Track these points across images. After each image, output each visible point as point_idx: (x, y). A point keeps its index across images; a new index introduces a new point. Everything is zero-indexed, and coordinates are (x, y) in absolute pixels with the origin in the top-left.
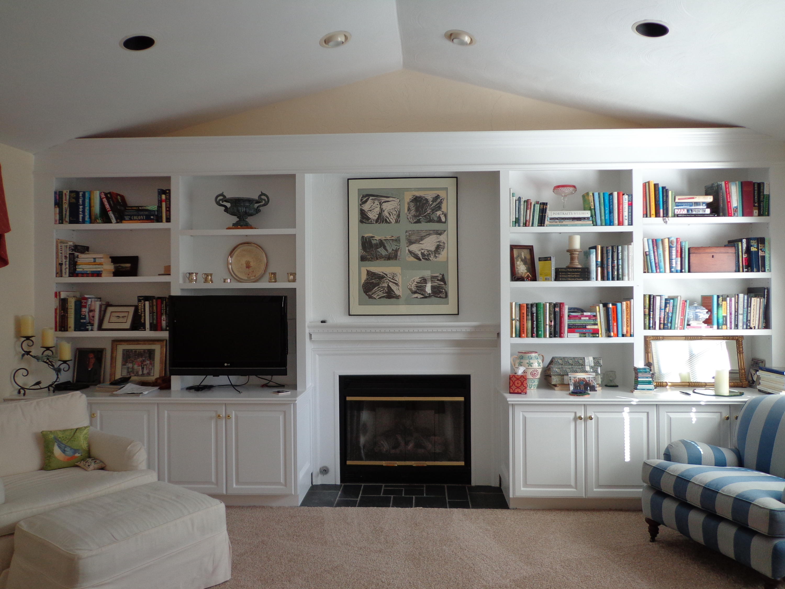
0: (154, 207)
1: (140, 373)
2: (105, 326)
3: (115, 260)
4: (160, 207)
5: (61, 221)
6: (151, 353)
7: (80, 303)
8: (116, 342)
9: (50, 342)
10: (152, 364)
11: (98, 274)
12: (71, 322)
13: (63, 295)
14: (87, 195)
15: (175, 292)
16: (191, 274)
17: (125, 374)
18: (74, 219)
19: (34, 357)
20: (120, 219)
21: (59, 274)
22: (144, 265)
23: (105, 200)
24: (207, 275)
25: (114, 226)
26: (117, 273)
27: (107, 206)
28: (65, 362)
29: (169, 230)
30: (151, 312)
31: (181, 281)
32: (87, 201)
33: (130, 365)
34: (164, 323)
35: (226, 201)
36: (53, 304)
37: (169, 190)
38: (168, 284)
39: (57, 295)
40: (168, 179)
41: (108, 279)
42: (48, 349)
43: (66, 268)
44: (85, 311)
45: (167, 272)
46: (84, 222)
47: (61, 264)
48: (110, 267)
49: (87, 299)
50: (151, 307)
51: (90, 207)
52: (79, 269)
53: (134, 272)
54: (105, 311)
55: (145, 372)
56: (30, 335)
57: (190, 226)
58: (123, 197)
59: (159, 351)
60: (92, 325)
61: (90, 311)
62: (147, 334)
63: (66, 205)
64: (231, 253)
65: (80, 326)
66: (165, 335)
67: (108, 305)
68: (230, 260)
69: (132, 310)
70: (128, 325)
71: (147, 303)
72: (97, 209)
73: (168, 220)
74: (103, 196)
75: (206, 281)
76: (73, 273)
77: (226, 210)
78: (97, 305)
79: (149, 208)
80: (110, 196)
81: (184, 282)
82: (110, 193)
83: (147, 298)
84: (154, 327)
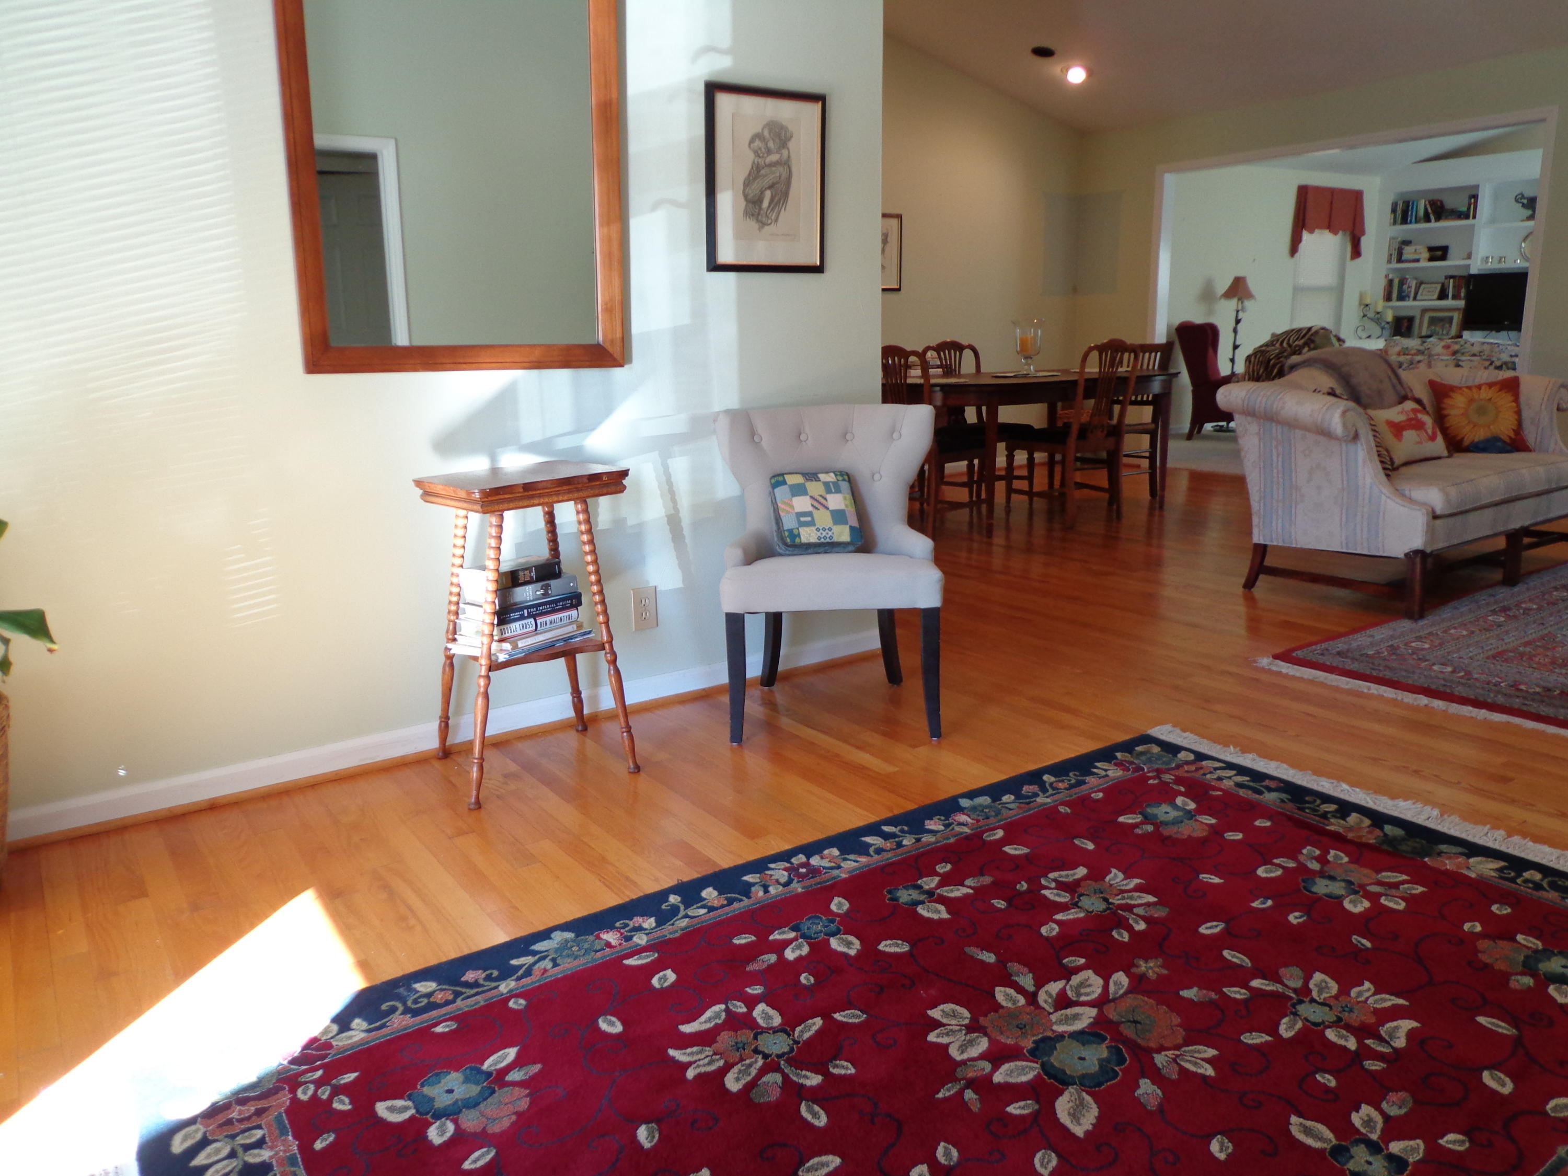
0: (1464, 209)
1: (1441, 332)
2: (1419, 297)
3: (1431, 249)
4: (1469, 208)
5: (1395, 223)
6: (1451, 320)
7: (1402, 282)
8: (1424, 311)
9: (1380, 309)
10: (1450, 326)
11: (1418, 261)
12: (1395, 295)
13: (1391, 277)
14: (1415, 203)
15: (1474, 271)
16: (1487, 258)
17: (1429, 333)
18: (1404, 221)
19: (1369, 318)
20: (1438, 219)
21: (1389, 261)
22: (1451, 252)
23: (1428, 207)
24: (1501, 258)
25: (1433, 224)
26: (1431, 259)
27: (1430, 210)
28: (1388, 323)
29: (1473, 226)
30: (1454, 287)
31: (1479, 263)
32: (1415, 207)
33: (1433, 328)
34: (1462, 295)
35: (1525, 198)
36: (1383, 283)
37: (1478, 196)
38: (1468, 266)
39: (1386, 276)
40: (1477, 187)
41: (1424, 264)
42: (1378, 313)
43: (1394, 257)
44: (1405, 287)
45: (1469, 256)
46: (1411, 222)
47: (1391, 255)
48: (1426, 255)
49: (1407, 279)
50: (1454, 282)
51: (1416, 212)
52: (1404, 257)
53: (1443, 257)
54: (1420, 287)
55: (1444, 332)
56: (1368, 302)
57: (1492, 220)
58: (1441, 202)
59: (1457, 317)
60: (1409, 297)
61: (1409, 287)
62: (1449, 303)
63: (1399, 212)
64: (1524, 240)
65: (1401, 298)
66: (1461, 303)
67: (1421, 283)
68: (1523, 245)
69: (1439, 287)
70: (1436, 296)
71: (1451, 281)
72: (1421, 213)
73: (1474, 217)
74: (1427, 202)
75: (1500, 261)
76: (1400, 260)
77: (1524, 205)
78: (1413, 284)
79: (1461, 210)
80: (1433, 203)
81: (1482, 263)
82: (1433, 200)
83: (1452, 277)
84: (1455, 297)
